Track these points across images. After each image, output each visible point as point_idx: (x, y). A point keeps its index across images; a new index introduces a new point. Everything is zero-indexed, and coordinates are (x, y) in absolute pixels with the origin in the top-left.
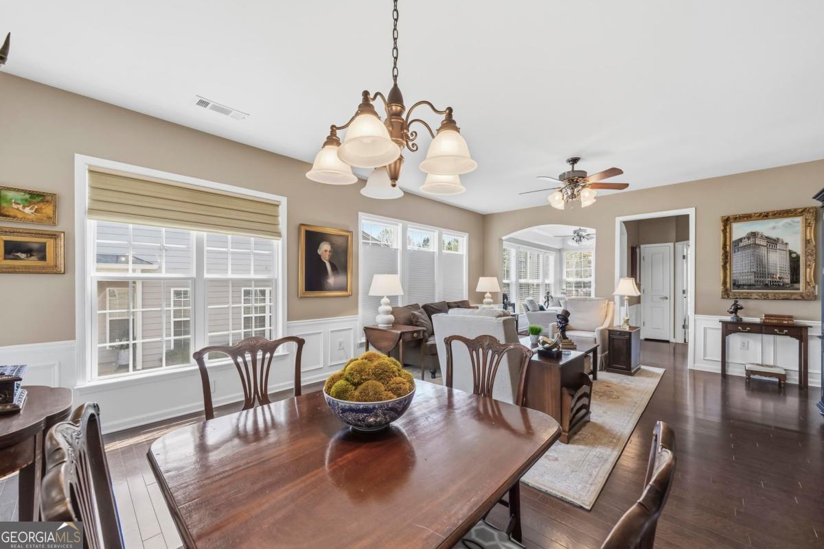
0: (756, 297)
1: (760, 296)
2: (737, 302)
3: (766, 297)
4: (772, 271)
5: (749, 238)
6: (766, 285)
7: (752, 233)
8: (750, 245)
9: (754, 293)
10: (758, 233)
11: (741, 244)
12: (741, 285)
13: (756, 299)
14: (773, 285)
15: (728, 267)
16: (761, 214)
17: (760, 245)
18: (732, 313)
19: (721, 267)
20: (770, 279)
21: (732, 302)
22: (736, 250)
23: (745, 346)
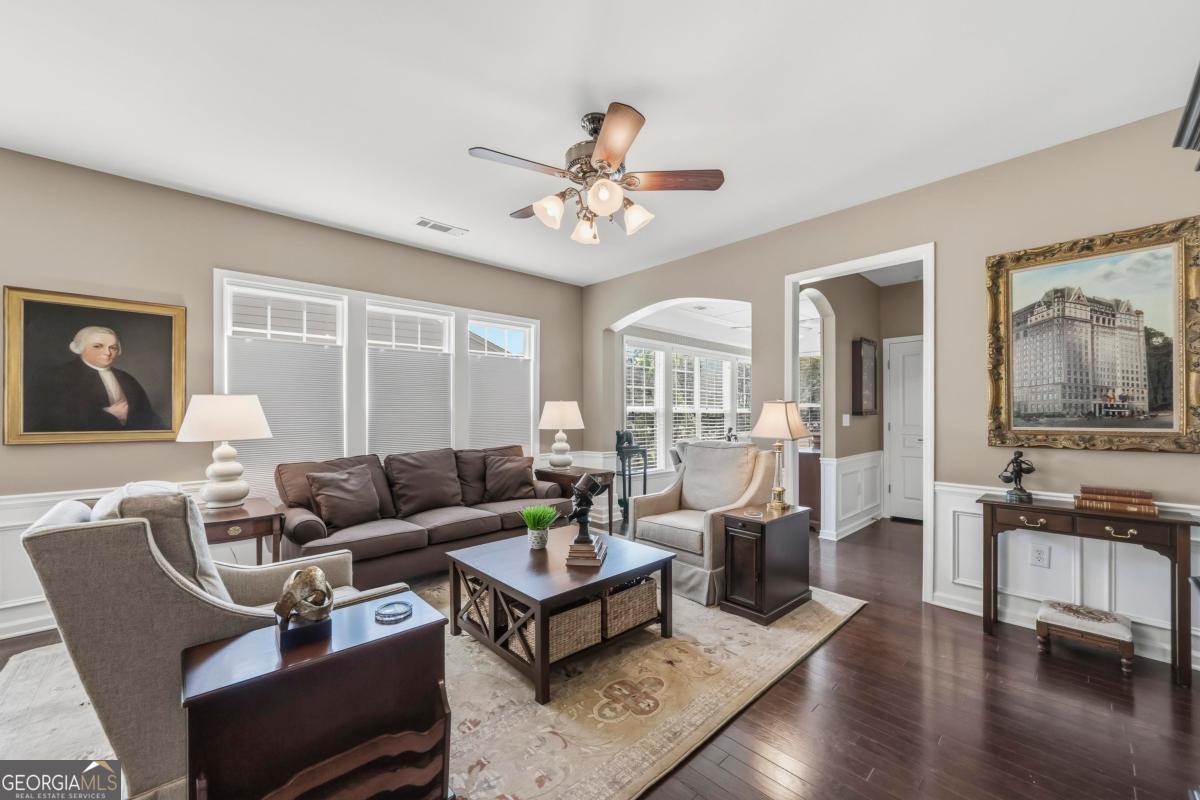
0: (1065, 443)
1: (1074, 442)
2: (1021, 454)
3: (1088, 444)
4: (1105, 381)
5: (1048, 305)
6: (1091, 415)
7: (1056, 291)
8: (1051, 320)
9: (1060, 434)
10: (1070, 290)
11: (1032, 320)
12: (1031, 415)
13: (1065, 448)
14: (1107, 414)
15: (1003, 374)
16: (1075, 243)
17: (1075, 319)
18: (1007, 480)
19: (987, 375)
20: (1098, 401)
21: (1010, 455)
22: (1021, 333)
23: (1044, 561)
